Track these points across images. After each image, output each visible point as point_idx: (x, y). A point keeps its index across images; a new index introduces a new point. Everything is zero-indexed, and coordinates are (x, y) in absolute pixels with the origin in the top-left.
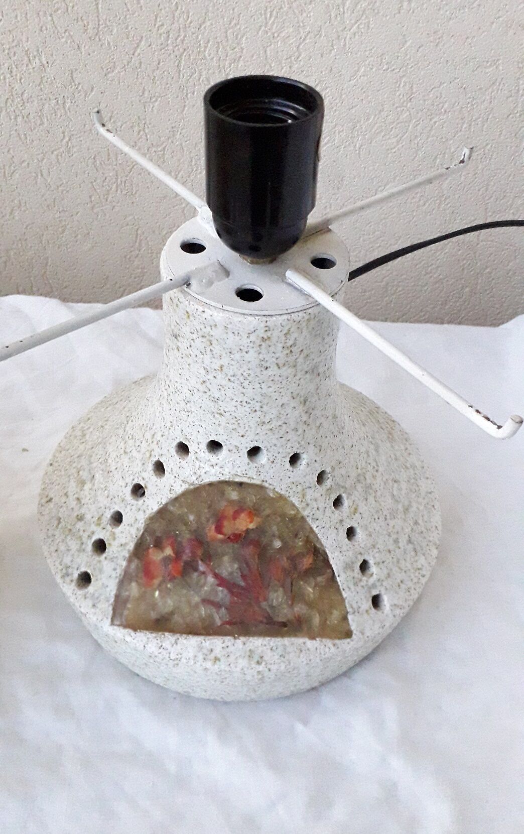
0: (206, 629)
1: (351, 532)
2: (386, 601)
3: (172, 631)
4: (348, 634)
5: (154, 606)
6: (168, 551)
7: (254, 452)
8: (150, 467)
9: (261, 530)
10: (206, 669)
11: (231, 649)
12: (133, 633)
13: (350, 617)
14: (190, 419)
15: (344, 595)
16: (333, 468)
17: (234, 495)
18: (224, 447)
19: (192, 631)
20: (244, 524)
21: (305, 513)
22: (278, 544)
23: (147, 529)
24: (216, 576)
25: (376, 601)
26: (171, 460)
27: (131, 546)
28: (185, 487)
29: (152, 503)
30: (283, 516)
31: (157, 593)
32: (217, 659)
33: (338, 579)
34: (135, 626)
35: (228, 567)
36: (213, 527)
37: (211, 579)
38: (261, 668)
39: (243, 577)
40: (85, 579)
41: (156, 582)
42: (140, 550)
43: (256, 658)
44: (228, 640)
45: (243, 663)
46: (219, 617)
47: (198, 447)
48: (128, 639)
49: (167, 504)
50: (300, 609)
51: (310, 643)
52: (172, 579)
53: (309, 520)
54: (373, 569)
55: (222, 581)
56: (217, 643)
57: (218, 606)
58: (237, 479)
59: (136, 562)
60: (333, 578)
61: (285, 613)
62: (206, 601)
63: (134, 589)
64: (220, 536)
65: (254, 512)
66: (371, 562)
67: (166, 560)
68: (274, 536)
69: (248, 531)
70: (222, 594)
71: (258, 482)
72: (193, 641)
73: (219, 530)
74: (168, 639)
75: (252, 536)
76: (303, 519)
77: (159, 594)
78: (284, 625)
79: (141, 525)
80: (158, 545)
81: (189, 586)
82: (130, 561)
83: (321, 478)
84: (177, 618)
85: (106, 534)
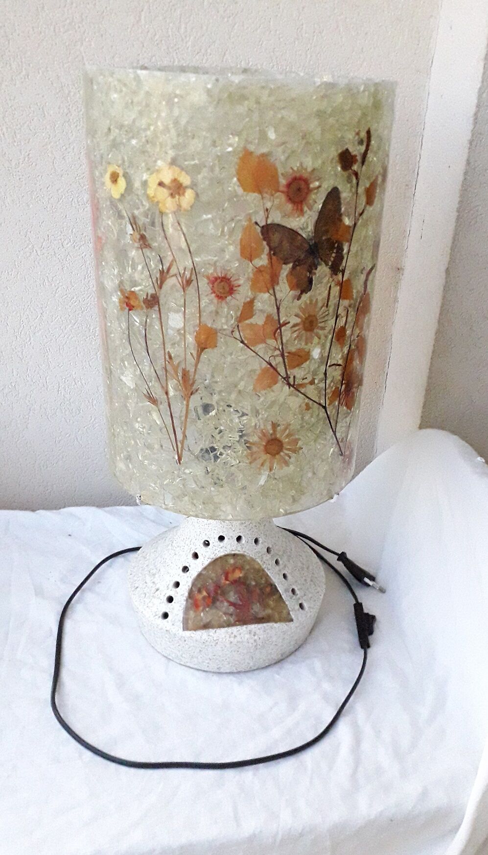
0: (229, 625)
1: (285, 576)
2: (305, 605)
3: (213, 627)
4: (292, 620)
5: (202, 620)
6: (205, 594)
7: (239, 539)
8: (190, 556)
9: (245, 577)
10: (231, 642)
11: (241, 631)
12: (194, 632)
13: (291, 613)
14: (210, 528)
15: (287, 603)
16: (273, 546)
17: (232, 561)
18: (226, 538)
19: (221, 626)
20: (238, 574)
21: (264, 567)
22: (253, 583)
23: (193, 584)
24: (228, 601)
25: (301, 606)
26: (201, 550)
27: (186, 594)
28: (210, 560)
29: (194, 573)
30: (254, 569)
31: (202, 614)
32: (235, 636)
33: (283, 596)
34: (196, 628)
35: (232, 597)
36: (224, 578)
37: (226, 604)
38: (256, 637)
39: (241, 600)
40: (166, 616)
41: (201, 608)
42: (191, 595)
43: (253, 634)
44: (239, 627)
45: (247, 636)
46: (232, 620)
47: (214, 541)
48: (193, 635)
49: (201, 571)
50: (269, 611)
51: (276, 625)
52: (208, 606)
53: (266, 570)
54: (297, 592)
55: (232, 604)
56: (234, 630)
57: (231, 615)
58: (233, 552)
59: (190, 601)
60: (281, 596)
61: (262, 614)
62: (225, 614)
63: (192, 614)
64: (227, 582)
65: (241, 568)
66: (296, 589)
67: (204, 598)
68: (251, 579)
69: (240, 578)
70: (232, 609)
71: (241, 552)
72: (223, 630)
73: (227, 579)
74: (211, 631)
75: (242, 580)
76: (263, 570)
77: (204, 614)
78: (263, 618)
79: (190, 584)
80: (200, 591)
81: (216, 608)
82: (187, 600)
83: (268, 550)
84: (213, 623)
85: (172, 592)
